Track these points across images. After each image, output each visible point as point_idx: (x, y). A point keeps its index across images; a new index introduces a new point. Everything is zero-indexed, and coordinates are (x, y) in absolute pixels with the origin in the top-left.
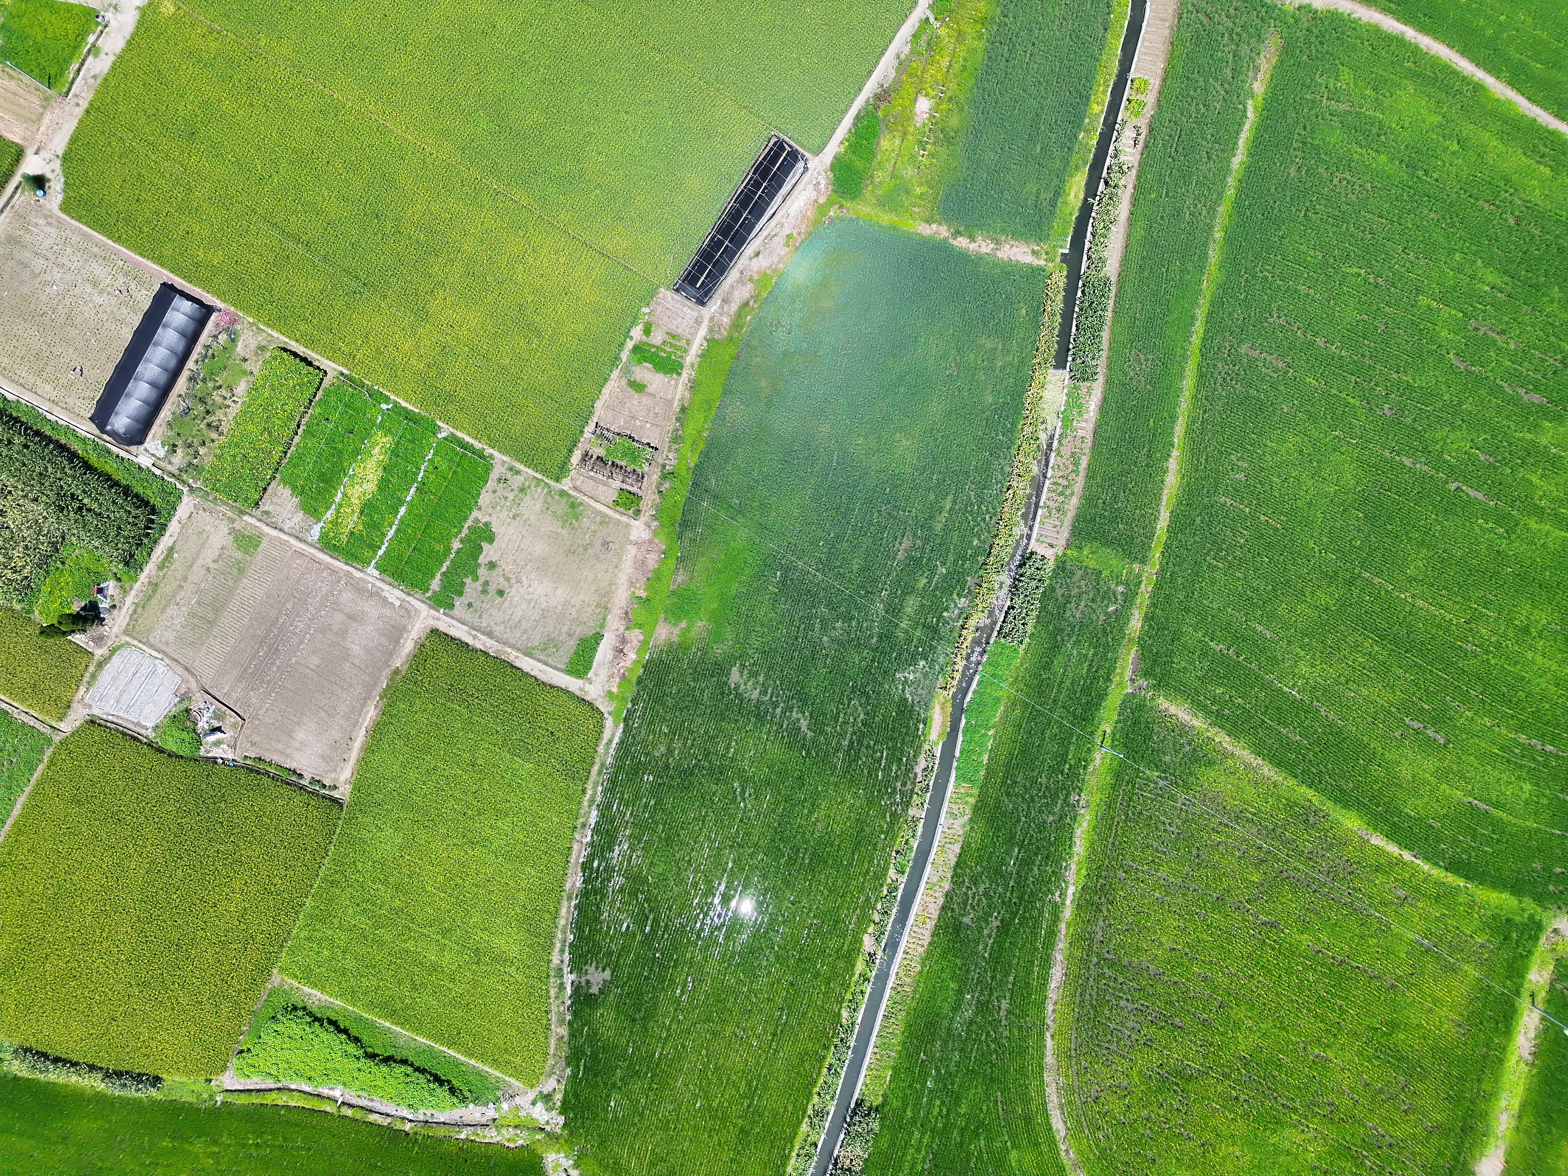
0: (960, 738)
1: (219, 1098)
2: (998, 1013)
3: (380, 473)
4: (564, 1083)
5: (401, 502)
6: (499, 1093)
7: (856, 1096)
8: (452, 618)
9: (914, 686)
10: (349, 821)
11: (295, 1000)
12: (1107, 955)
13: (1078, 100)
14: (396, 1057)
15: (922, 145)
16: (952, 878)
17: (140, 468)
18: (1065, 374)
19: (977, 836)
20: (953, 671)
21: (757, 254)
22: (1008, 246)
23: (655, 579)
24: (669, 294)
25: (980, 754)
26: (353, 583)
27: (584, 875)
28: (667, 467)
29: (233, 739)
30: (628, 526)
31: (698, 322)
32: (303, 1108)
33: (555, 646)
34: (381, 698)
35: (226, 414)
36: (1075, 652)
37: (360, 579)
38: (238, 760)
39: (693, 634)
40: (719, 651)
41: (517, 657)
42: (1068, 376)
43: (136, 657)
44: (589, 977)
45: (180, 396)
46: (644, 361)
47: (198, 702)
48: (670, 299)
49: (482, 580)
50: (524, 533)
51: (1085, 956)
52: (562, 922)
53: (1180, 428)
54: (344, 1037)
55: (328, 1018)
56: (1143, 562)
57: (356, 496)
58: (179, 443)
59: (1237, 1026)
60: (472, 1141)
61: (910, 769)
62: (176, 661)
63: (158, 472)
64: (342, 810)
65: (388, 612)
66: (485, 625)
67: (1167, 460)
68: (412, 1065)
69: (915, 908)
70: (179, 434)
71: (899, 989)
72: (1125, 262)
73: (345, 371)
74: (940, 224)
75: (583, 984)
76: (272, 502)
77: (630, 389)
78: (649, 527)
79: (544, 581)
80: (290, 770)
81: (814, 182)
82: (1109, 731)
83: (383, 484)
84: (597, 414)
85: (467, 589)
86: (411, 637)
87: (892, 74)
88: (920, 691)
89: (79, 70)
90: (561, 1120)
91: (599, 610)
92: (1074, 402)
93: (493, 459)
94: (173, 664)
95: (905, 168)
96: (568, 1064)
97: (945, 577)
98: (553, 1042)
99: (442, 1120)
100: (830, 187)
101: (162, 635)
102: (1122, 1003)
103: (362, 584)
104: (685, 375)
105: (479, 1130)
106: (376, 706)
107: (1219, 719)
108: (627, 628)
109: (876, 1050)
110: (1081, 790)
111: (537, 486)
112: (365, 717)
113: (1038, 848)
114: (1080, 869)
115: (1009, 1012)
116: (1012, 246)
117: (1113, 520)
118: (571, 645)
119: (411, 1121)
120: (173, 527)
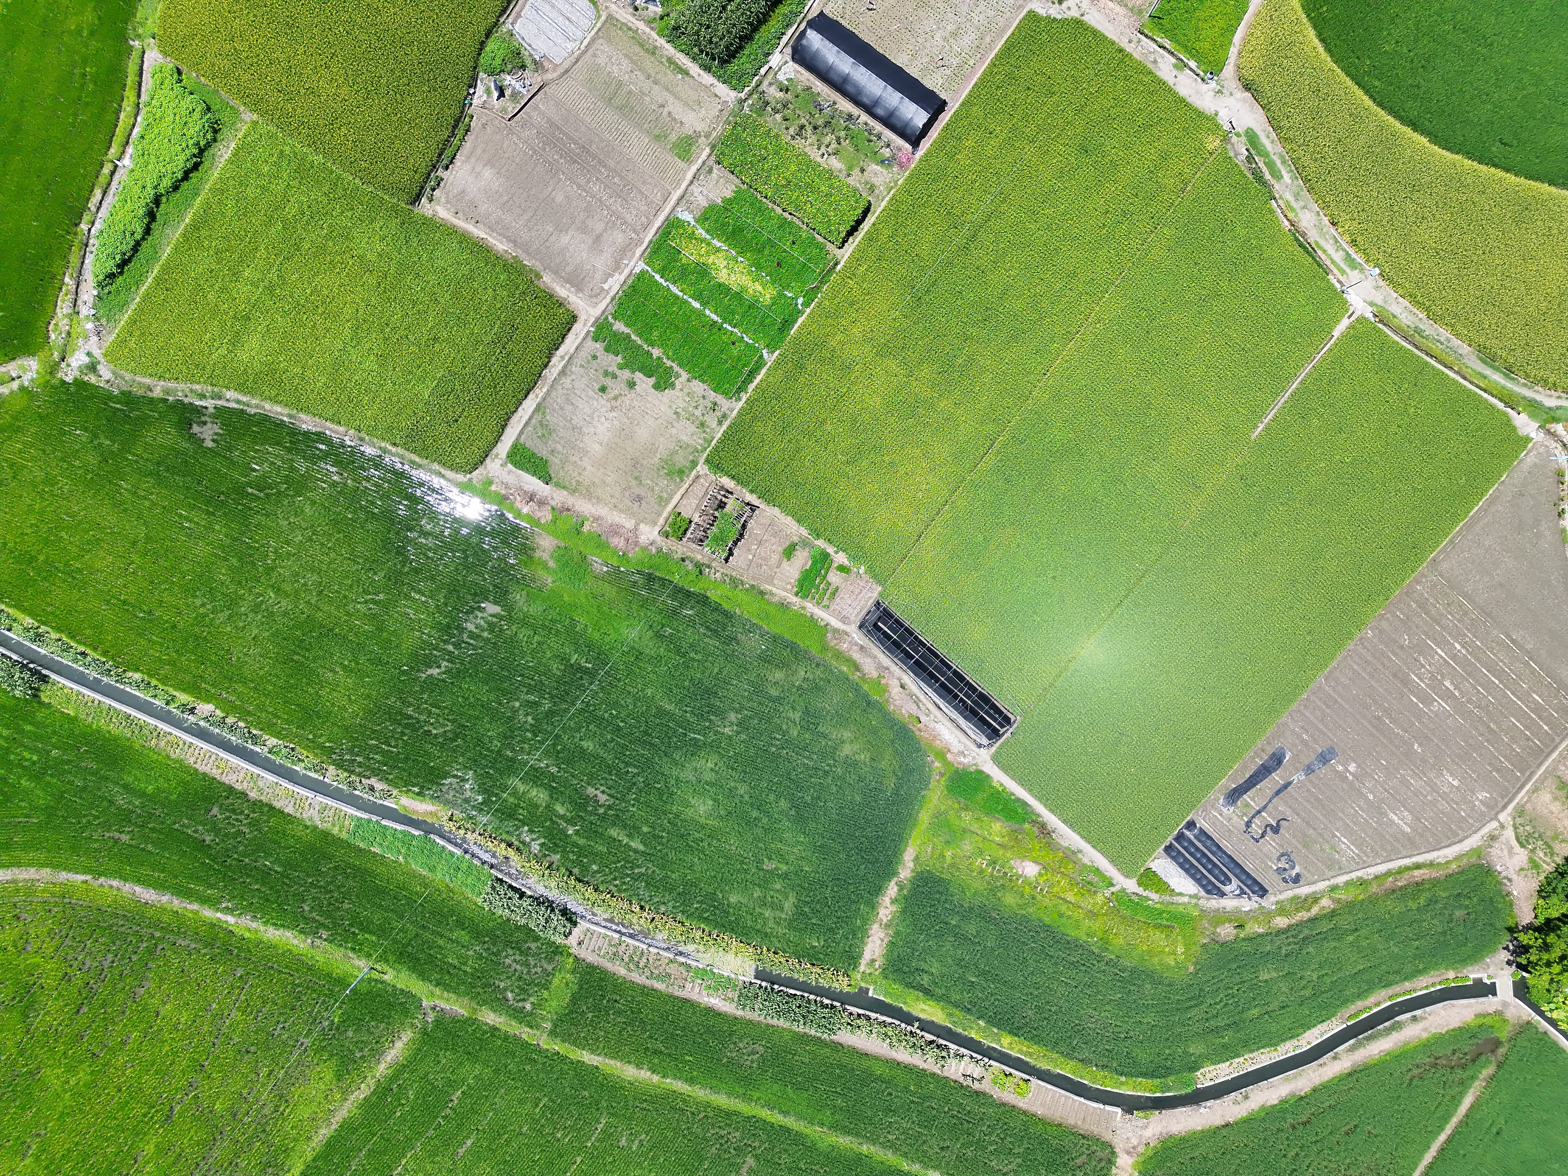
0: (400, 827)
1: (136, 44)
2: (115, 830)
3: (736, 288)
4: (106, 387)
5: (704, 304)
6: (104, 321)
7: (53, 676)
8: (584, 339)
9: (458, 788)
10: (394, 208)
11: (225, 133)
12: (160, 947)
13: (1016, 1025)
14: (154, 224)
15: (993, 863)
16: (261, 801)
17: (769, 54)
18: (750, 977)
19: (299, 831)
20: (467, 829)
21: (902, 686)
22: (882, 935)
23: (600, 542)
24: (875, 595)
25: (381, 845)
26: (631, 246)
27: (312, 433)
28: (707, 570)
29: (491, 107)
30: (655, 523)
31: (844, 620)
32: (117, 126)
33: (543, 435)
34: (514, 258)
35: (810, 145)
36: (471, 953)
37: (634, 252)
38: (471, 109)
39: (541, 573)
40: (518, 597)
41: (537, 396)
42: (747, 980)
43: (585, 23)
44: (209, 425)
45: (835, 103)
46: (813, 562)
47: (534, 79)
48: (870, 594)
49: (619, 373)
50: (660, 421)
51: (162, 925)
52: (267, 406)
53: (680, 1086)
54: (179, 176)
55: (201, 162)
56: (553, 1033)
57: (716, 261)
58: (789, 96)
59: (71, 1069)
60: (61, 289)
61: (376, 773)
62: (576, 62)
63: (763, 71)
64: (407, 204)
65: (598, 276)
66: (574, 369)
67: (649, 1069)
68: (143, 239)
69: (234, 760)
70: (797, 97)
71: (155, 734)
72: (854, 1051)
73: (839, 267)
74: (913, 871)
75: (203, 419)
76: (721, 177)
77: (788, 543)
78: (651, 544)
79: (610, 433)
80: (453, 158)
81: (966, 752)
82: (386, 977)
83: (723, 289)
84: (767, 509)
85: (611, 357)
86: (570, 295)
87: (1065, 844)
88: (452, 793)
89: (1164, 48)
90: (69, 379)
91: (574, 484)
92: (722, 984)
93: (736, 401)
94: (572, 59)
95: (972, 843)
96: (123, 393)
97: (563, 832)
98: (147, 381)
99: (86, 261)
100: (961, 767)
101: (603, 52)
102: (110, 957)
103: (629, 254)
104: (794, 599)
105: (71, 297)
106: (506, 251)
107: (383, 1091)
108: (553, 509)
109: (96, 702)
110: (330, 942)
111: (705, 439)
112: (497, 240)
113: (278, 891)
114: (250, 931)
115: (116, 841)
116: (882, 940)
117: (596, 1008)
118: (544, 453)
119: (89, 230)
120: (708, 79)
